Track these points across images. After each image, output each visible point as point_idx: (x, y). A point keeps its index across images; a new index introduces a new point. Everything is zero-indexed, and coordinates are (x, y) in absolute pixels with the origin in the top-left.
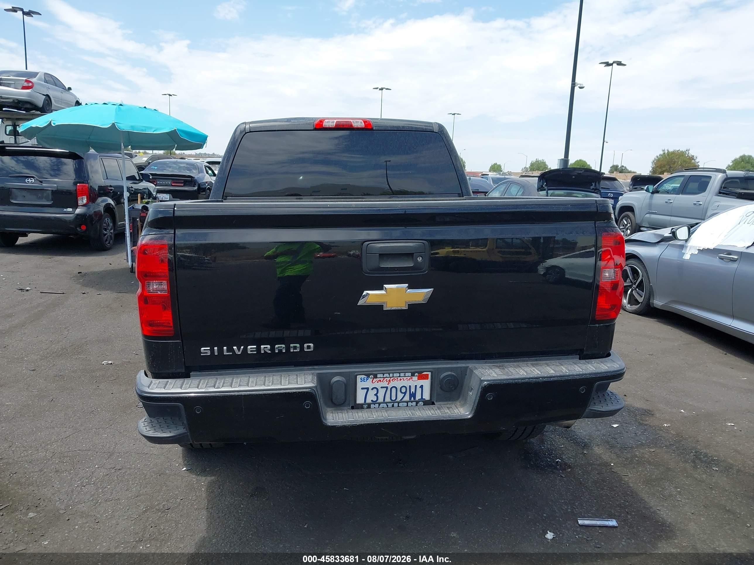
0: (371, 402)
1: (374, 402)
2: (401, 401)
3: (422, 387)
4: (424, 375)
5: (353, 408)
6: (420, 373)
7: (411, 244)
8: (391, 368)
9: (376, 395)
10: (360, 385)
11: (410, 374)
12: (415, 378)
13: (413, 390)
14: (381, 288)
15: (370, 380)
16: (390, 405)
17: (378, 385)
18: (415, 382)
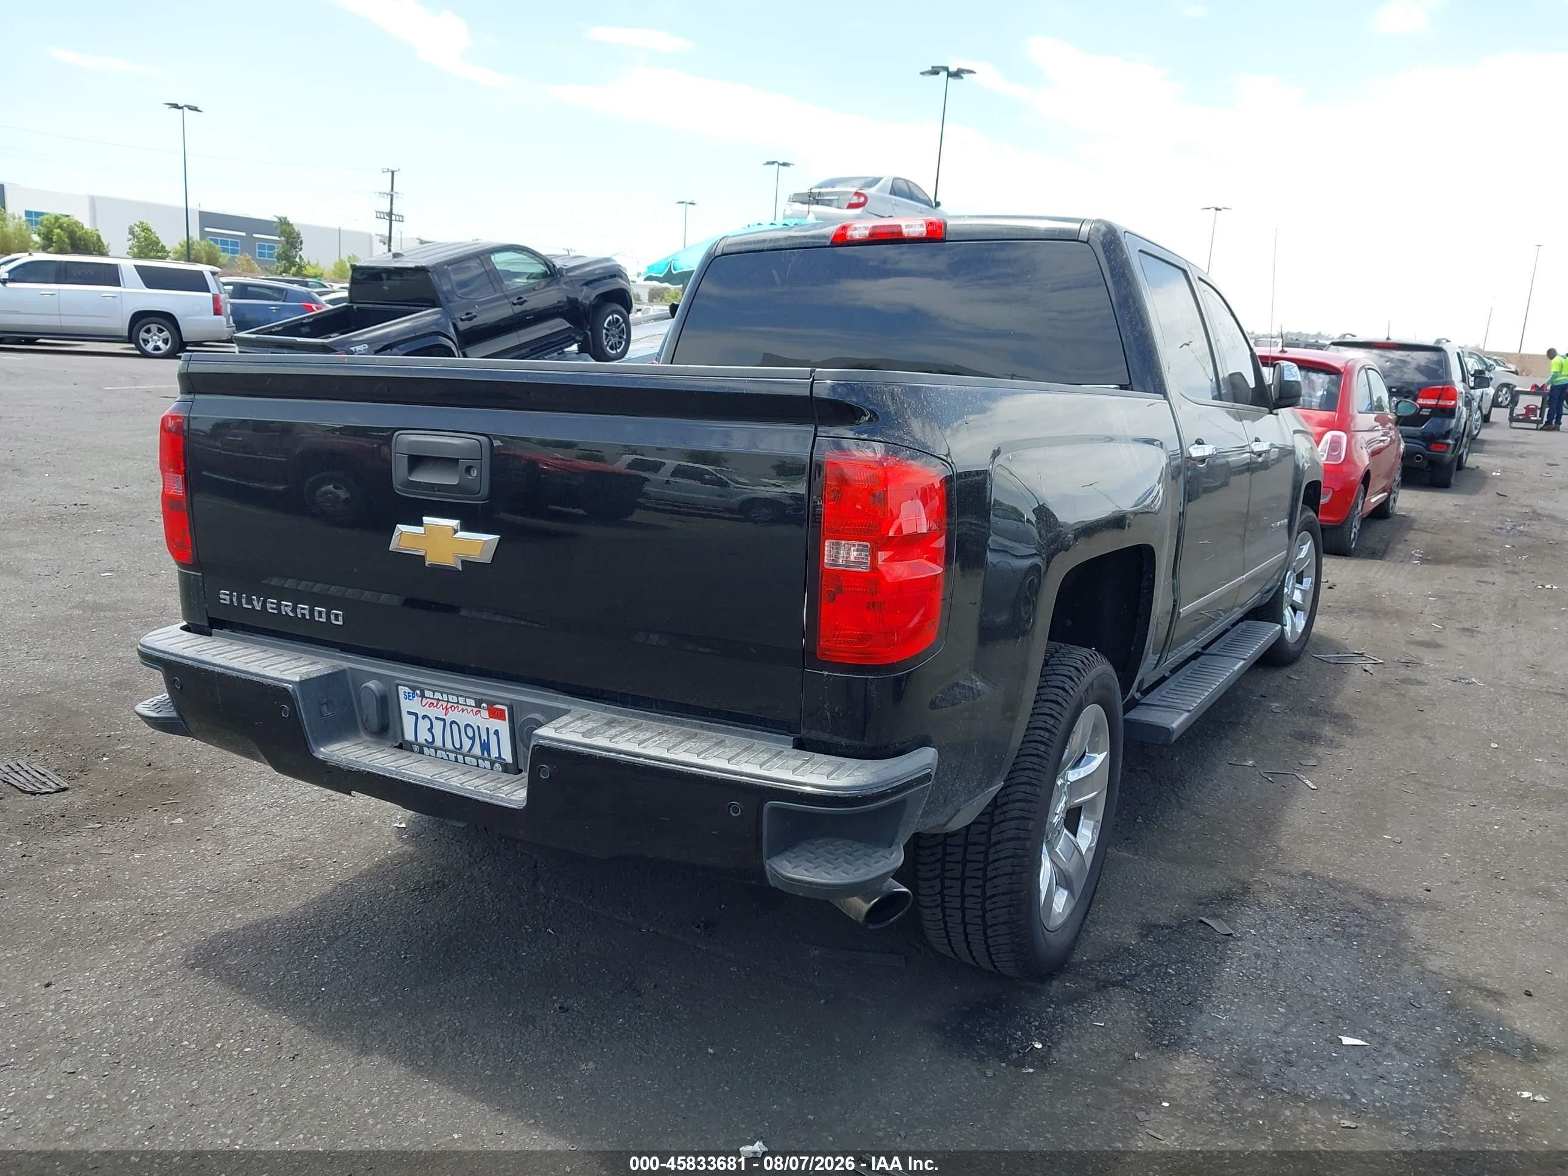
0: (425, 742)
1: (430, 744)
2: (469, 754)
3: (496, 732)
4: (498, 709)
5: (400, 747)
6: (491, 704)
7: (455, 441)
8: (449, 685)
9: (430, 730)
10: (406, 705)
11: (473, 703)
12: (485, 713)
13: (484, 737)
14: (420, 523)
15: (418, 699)
16: (452, 756)
17: (433, 713)
18: (482, 720)
